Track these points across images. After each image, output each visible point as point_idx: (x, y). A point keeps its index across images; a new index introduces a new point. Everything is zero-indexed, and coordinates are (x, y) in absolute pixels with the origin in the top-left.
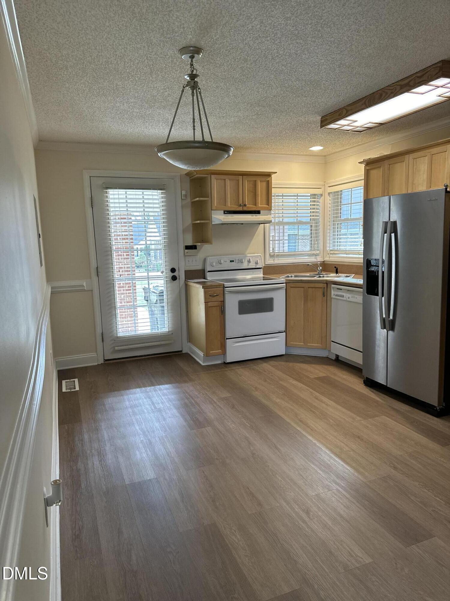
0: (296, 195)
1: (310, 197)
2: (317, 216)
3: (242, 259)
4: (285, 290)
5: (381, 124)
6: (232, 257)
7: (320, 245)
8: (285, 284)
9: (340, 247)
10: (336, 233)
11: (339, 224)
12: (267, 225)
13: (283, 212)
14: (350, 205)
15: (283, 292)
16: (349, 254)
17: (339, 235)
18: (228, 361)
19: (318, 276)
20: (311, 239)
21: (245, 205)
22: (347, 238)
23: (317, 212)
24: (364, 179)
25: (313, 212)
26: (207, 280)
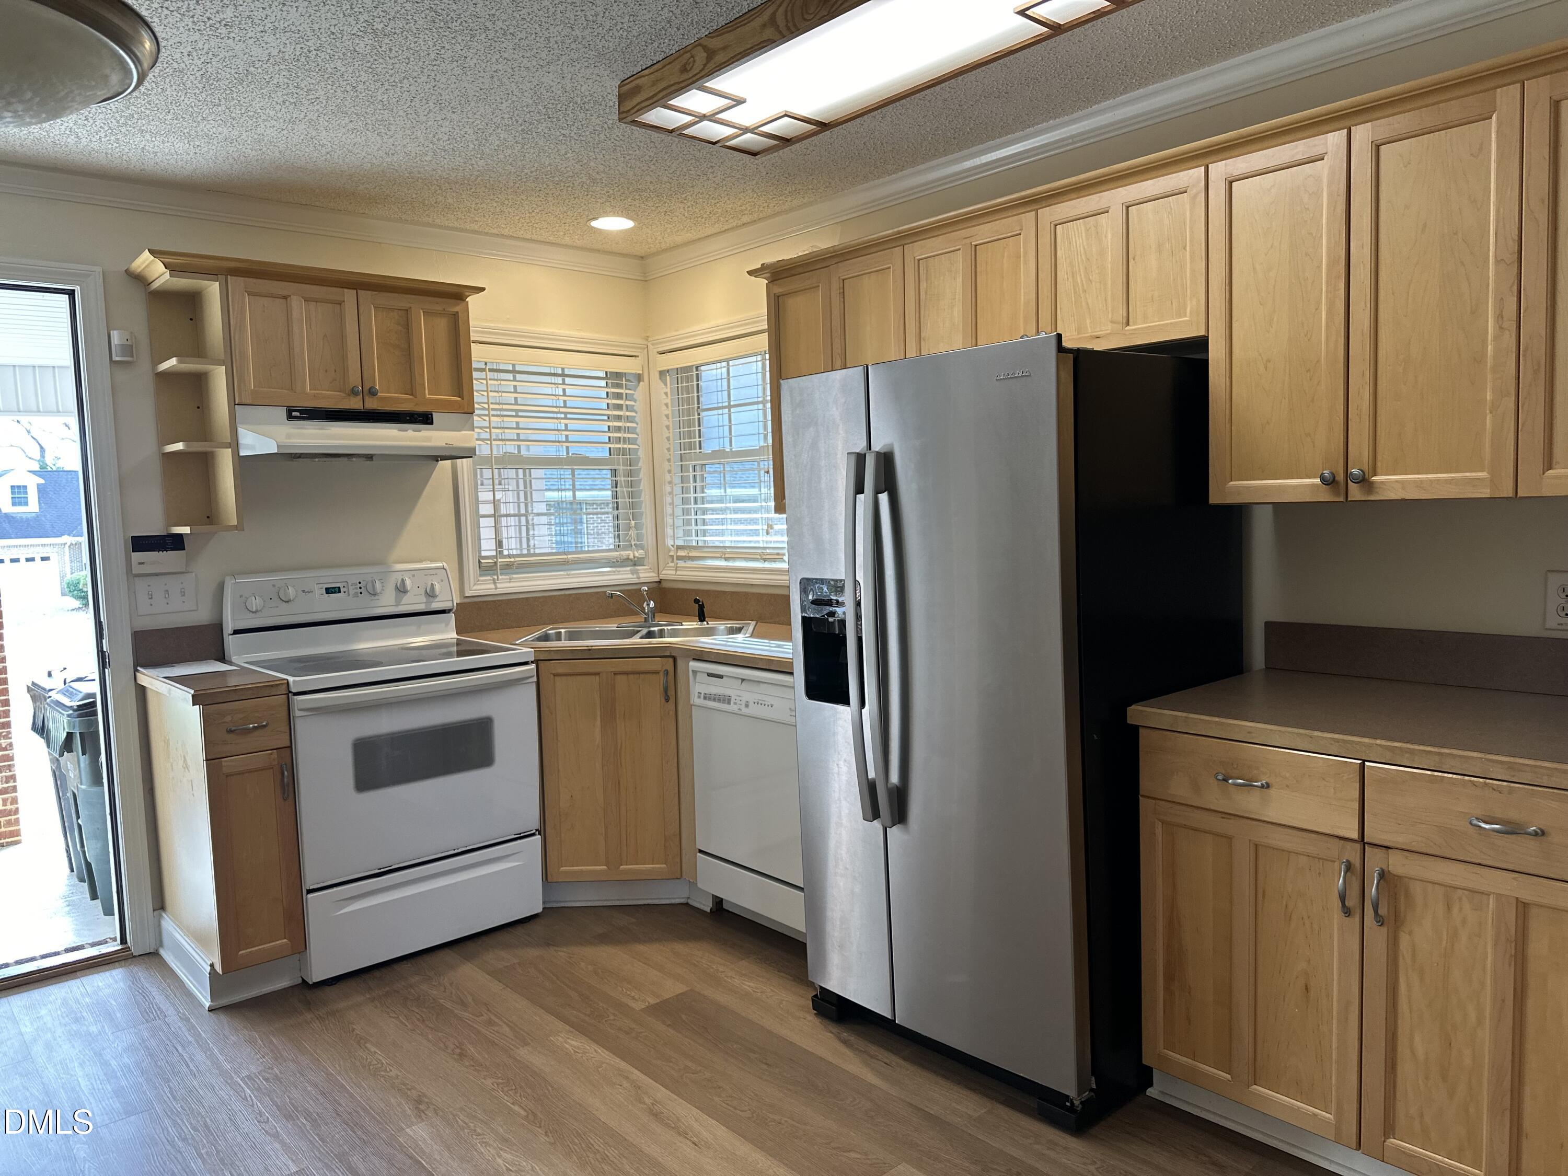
0: (560, 372)
1: (603, 383)
2: (630, 441)
3: (373, 583)
4: (534, 687)
5: (822, 126)
6: (331, 577)
7: (644, 531)
8: (533, 666)
9: (706, 538)
10: (692, 495)
11: (698, 468)
12: (464, 465)
13: (517, 423)
14: (726, 411)
15: (529, 693)
16: (734, 559)
17: (699, 501)
18: (317, 976)
19: (645, 631)
20: (616, 512)
21: (372, 393)
22: (723, 511)
23: (628, 430)
24: (769, 330)
25: (619, 429)
26: (230, 663)
